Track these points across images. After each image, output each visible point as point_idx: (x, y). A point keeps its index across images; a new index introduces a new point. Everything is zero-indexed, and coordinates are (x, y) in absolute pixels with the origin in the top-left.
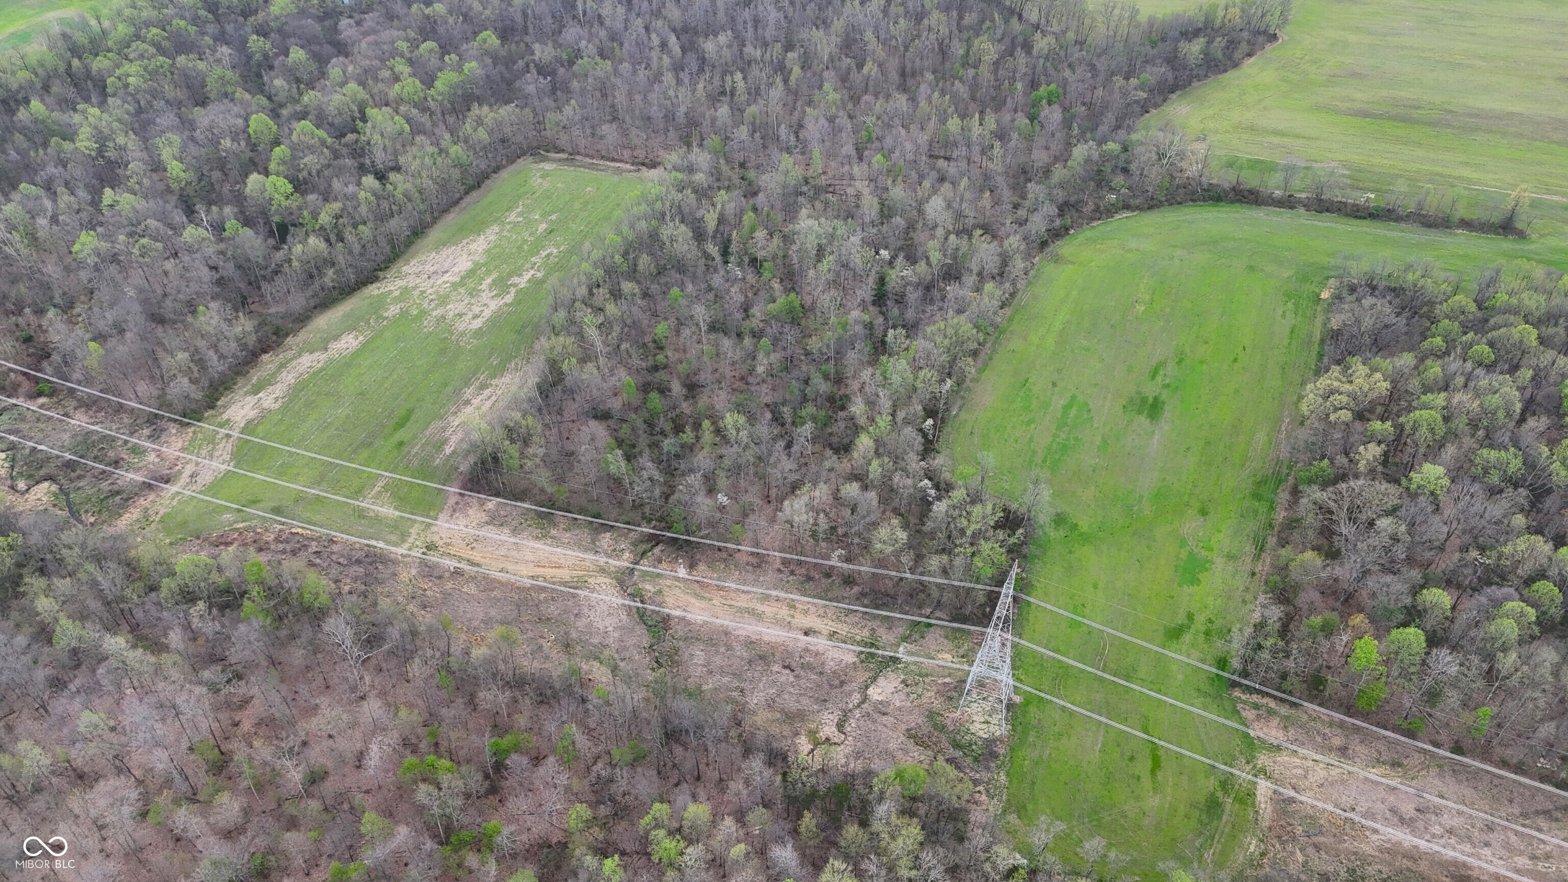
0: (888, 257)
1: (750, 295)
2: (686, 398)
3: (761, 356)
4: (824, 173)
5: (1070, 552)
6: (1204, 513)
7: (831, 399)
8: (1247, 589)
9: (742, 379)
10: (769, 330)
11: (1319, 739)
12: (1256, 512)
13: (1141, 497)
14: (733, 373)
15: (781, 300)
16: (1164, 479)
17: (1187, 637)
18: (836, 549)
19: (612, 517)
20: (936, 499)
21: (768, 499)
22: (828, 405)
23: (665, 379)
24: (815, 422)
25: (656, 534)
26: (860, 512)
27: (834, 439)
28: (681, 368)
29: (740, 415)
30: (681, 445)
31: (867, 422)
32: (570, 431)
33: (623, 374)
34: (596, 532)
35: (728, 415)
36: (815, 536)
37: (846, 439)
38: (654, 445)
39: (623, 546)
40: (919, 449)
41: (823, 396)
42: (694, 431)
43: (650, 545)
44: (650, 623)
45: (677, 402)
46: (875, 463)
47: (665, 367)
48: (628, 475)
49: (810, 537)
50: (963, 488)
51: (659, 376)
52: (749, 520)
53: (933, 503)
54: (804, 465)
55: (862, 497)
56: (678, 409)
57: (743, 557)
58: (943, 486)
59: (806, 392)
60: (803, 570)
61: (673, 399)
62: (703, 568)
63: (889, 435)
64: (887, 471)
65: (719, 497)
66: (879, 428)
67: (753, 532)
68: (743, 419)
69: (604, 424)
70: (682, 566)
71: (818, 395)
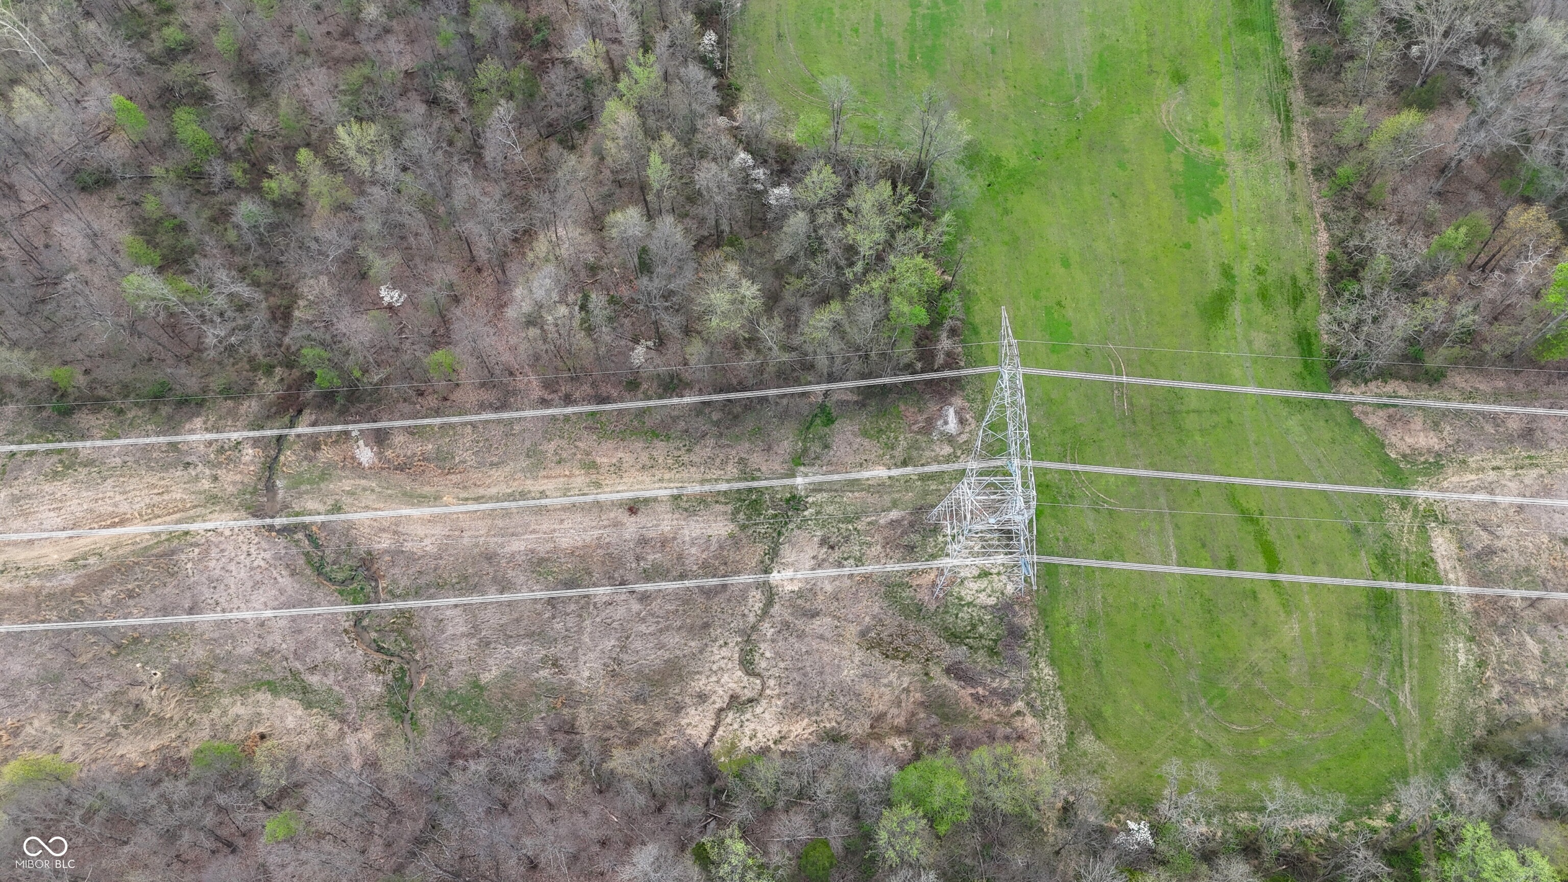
2: (252, 102)
5: (1006, 212)
6: (1179, 78)
7: (520, 34)
8: (1293, 197)
9: (346, 34)
11: (1489, 429)
12: (1254, 53)
13: (1079, 77)
14: (324, 28)
16: (1103, 36)
17: (1236, 311)
18: (636, 341)
19: (192, 384)
20: (768, 184)
21: (474, 265)
22: (519, 46)
23: (198, 70)
24: (511, 97)
25: (290, 395)
26: (659, 269)
27: (553, 114)
28: (221, 42)
29: (364, 123)
30: (275, 204)
31: (603, 66)
32: (46, 230)
33: (101, 92)
34: (172, 425)
35: (340, 131)
36: (590, 330)
37: (573, 106)
38: (222, 216)
39: (235, 436)
40: (719, 101)
41: (504, 32)
42: (289, 169)
43: (286, 419)
44: (340, 576)
45: (237, 116)
46: (655, 159)
47: (188, 48)
48: (186, 305)
49: (583, 333)
50: (822, 162)
51: (180, 71)
52: (455, 326)
53: (766, 191)
54: (525, 203)
55: (654, 233)
56: (244, 128)
57: (468, 395)
58: (772, 153)
59: (471, 31)
60: (587, 389)
61: (224, 111)
62: (401, 438)
63: (656, 89)
64: (675, 161)
65: (383, 293)
66: (636, 82)
67: (472, 355)
68: (372, 130)
69: (111, 197)
70: (361, 442)
71: (496, 34)
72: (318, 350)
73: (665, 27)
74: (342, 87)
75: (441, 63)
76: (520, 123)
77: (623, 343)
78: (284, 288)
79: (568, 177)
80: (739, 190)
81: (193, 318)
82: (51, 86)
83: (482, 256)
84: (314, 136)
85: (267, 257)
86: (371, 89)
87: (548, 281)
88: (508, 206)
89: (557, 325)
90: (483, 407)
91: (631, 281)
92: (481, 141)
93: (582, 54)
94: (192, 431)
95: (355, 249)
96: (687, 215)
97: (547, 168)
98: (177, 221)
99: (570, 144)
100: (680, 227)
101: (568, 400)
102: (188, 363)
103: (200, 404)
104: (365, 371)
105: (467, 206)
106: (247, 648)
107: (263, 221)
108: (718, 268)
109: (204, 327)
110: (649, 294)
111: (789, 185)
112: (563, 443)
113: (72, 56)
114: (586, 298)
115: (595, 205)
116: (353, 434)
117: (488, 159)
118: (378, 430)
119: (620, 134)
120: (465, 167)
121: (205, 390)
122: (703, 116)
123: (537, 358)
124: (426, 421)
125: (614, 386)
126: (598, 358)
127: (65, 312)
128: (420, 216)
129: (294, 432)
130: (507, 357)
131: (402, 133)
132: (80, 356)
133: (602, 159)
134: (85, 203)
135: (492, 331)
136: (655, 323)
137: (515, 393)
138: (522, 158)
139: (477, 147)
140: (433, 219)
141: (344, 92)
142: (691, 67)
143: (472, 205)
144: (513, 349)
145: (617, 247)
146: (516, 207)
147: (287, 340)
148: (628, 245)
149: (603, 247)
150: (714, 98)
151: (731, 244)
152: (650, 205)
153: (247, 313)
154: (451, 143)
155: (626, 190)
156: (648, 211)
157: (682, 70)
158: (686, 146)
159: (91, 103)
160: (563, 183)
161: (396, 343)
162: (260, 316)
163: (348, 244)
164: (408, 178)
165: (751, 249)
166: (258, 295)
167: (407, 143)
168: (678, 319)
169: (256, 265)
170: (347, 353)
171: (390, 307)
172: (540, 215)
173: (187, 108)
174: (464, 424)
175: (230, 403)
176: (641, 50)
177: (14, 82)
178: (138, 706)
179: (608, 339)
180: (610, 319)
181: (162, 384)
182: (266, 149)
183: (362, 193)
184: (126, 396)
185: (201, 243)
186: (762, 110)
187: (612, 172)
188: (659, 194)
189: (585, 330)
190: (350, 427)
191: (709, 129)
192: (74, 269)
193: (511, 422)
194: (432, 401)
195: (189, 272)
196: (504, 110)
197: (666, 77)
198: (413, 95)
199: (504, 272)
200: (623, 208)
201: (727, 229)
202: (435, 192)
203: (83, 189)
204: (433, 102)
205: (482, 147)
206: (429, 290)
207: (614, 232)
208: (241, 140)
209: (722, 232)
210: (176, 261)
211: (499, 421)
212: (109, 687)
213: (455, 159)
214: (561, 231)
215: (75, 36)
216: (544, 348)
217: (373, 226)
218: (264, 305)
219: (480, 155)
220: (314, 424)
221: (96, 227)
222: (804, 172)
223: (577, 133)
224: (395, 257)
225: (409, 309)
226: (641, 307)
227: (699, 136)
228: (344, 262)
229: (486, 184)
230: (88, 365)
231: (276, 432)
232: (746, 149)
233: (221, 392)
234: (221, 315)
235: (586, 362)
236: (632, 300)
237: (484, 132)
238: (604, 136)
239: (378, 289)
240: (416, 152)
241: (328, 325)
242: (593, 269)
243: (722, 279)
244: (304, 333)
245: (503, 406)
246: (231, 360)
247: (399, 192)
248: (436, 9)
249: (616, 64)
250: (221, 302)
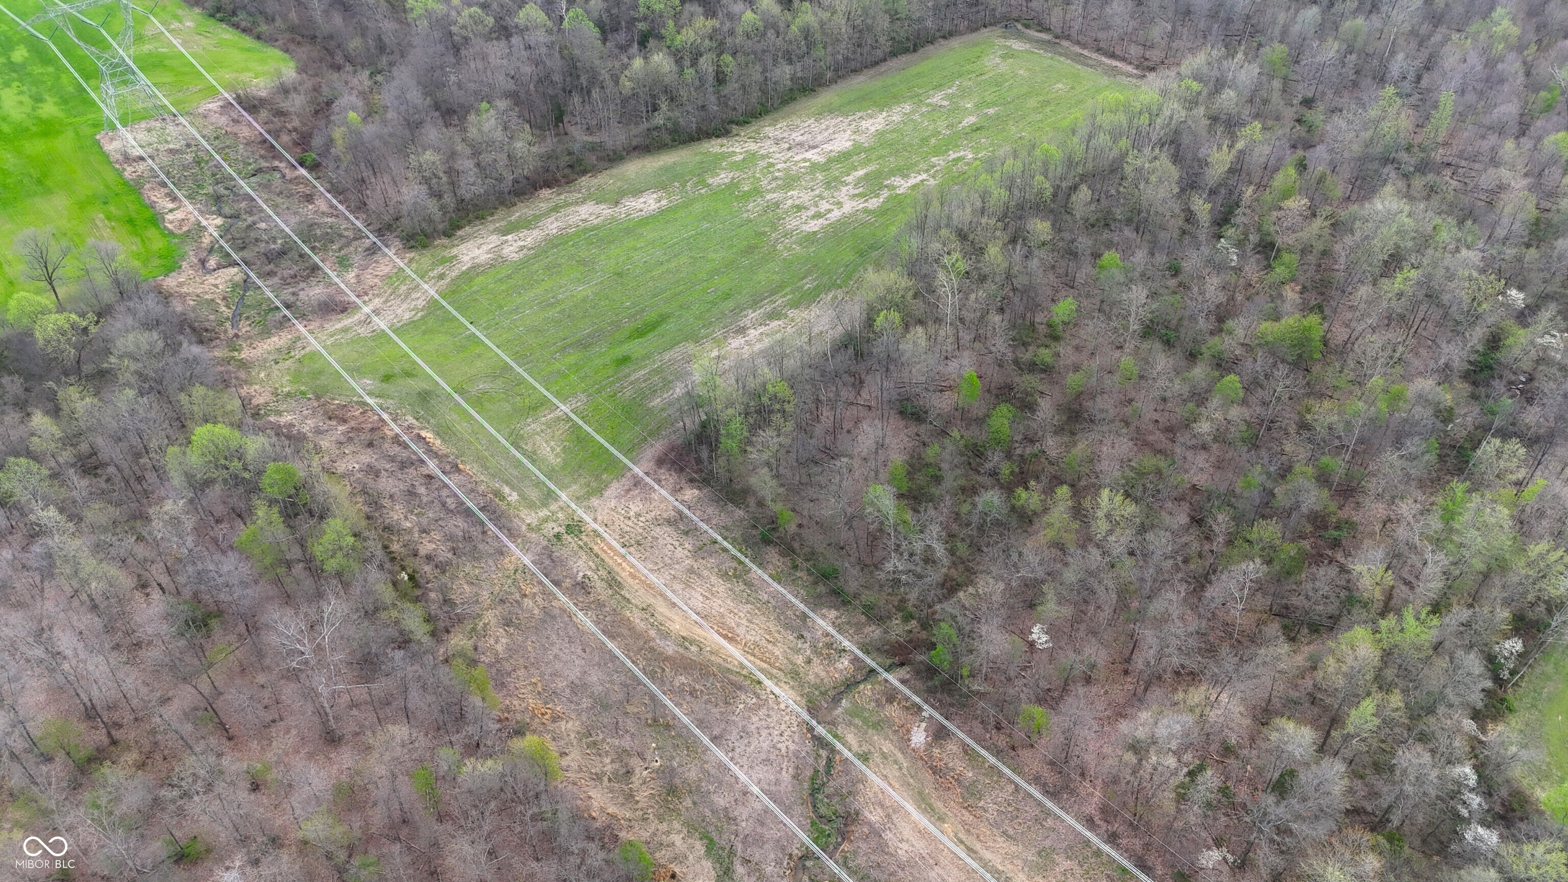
0: (1521, 304)
1: (1239, 298)
2: (1059, 431)
3: (1215, 402)
4: (1446, 144)
9: (1170, 430)
10: (1249, 364)
14: (1156, 416)
15: (1290, 321)
18: (1218, 843)
19: (852, 586)
20: (1477, 816)
21: (1126, 666)
22: (1309, 529)
23: (1040, 388)
24: (1269, 562)
25: (906, 647)
26: (1294, 801)
27: (1295, 601)
28: (1073, 380)
29: (1128, 500)
30: (1013, 508)
31: (1378, 595)
32: (858, 421)
33: (965, 362)
34: (815, 602)
35: (1105, 493)
36: (1181, 798)
37: (1321, 608)
38: (971, 491)
39: (846, 644)
40: (1480, 705)
41: (1304, 509)
42: (1044, 492)
43: (889, 662)
44: (823, 810)
45: (1040, 433)
46: (1368, 706)
47: (1047, 370)
48: (896, 530)
49: (1174, 795)
50: (1559, 844)
51: (1030, 381)
52: (1069, 700)
53: (1468, 822)
54: (1211, 651)
55: (1314, 767)
56: (1037, 444)
57: (1033, 761)
58: (1504, 792)
59: (1276, 491)
60: (1137, 844)
61: (1034, 425)
62: (955, 748)
63: (1419, 649)
64: (1387, 723)
65: (1036, 629)
66: (1402, 631)
67: (1063, 733)
68: (1131, 508)
69: (913, 429)
70: (924, 725)
71: (1297, 506)
72: (953, 632)
73: (1471, 606)
74: (1132, 464)
75: (1229, 499)
76: (1259, 587)
77: (1204, 834)
78: (968, 569)
79: (1268, 659)
80: (1438, 797)
81: (891, 543)
82: (939, 338)
83: (1139, 662)
84: (1083, 483)
85: (976, 540)
86: (1155, 480)
87: (1178, 727)
88: (1193, 642)
89: (1155, 769)
90: (1036, 780)
91: (1256, 789)
92: (1213, 578)
93: (1365, 573)
94: (824, 617)
95: (1043, 582)
96: (1362, 777)
97: (1255, 639)
98: (938, 473)
99: (1292, 635)
100: (1346, 781)
101: (1112, 838)
102: (862, 570)
103: (845, 603)
104: (972, 675)
105: (1159, 617)
106: (721, 801)
107: (995, 514)
108: (1357, 849)
109: (893, 554)
110: (1265, 814)
111: (1501, 836)
112: (1078, 871)
113: (969, 328)
114: (1201, 768)
115: (1274, 700)
116: (924, 714)
117: (1208, 594)
118: (943, 727)
119: (1350, 660)
120: (1183, 588)
121: (856, 596)
122: (1451, 706)
123: (1116, 781)
124: (984, 752)
125: (1164, 864)
126: (1169, 828)
127: (822, 479)
128: (1114, 596)
129: (885, 675)
130: (1090, 759)
131: (1152, 526)
132: (806, 513)
133: (1314, 668)
134: (895, 421)
135: (1096, 728)
136: (1251, 844)
137: (1072, 792)
138: (1237, 613)
139: (1206, 579)
140: (1122, 605)
141: (1132, 469)
142: (1472, 656)
143: (1164, 619)
144: (1101, 756)
145: (1267, 751)
146: (1200, 649)
147: (938, 607)
148: (1279, 757)
149: (1253, 740)
150: (1476, 698)
151: (1390, 839)
152: (1330, 740)
153: (929, 567)
154: (1186, 561)
155: (1316, 710)
156: (1324, 743)
157: (1460, 653)
158: (1411, 718)
159: (953, 365)
160: (1259, 660)
161: (1012, 674)
162: (934, 576)
163: (1040, 574)
164: (1129, 562)
165: (1408, 861)
166: (946, 562)
167: (1150, 536)
168: (1277, 861)
169: (963, 540)
170: (971, 651)
171: (1032, 644)
172: (1216, 670)
173: (1011, 408)
174: (1011, 781)
175: (863, 618)
176: (1429, 608)
177: (920, 322)
178: (629, 773)
179: (1192, 819)
180: (1209, 805)
181: (835, 570)
182: (1040, 468)
183: (1083, 547)
184: (807, 560)
185: (941, 498)
186: (1525, 746)
187: (1315, 685)
188: (1347, 738)
189: (1178, 794)
190: (926, 707)
191: (1449, 722)
192: (851, 457)
193: (1048, 813)
194: (1002, 741)
195: (916, 511)
196: (1254, 568)
197: (1437, 647)
198: (1185, 506)
199: (1146, 690)
200: (1300, 722)
201: (1396, 823)
202: (1141, 588)
203: (901, 413)
204: (1197, 521)
205: (1210, 582)
206: (1072, 656)
207: (1274, 736)
208: (1028, 450)
209: (1388, 821)
210: (915, 498)
211: (1040, 804)
212: (626, 743)
213: (1180, 575)
214: (1224, 697)
215: (982, 317)
216: (1128, 777)
217: (1070, 576)
218: (944, 570)
219: (1203, 587)
220: (903, 682)
221: (887, 441)
222: (1529, 838)
223: (1306, 631)
224: (1067, 611)
225: (1045, 657)
226: (1248, 819)
227: (1432, 720)
228: (1026, 585)
229: (1189, 612)
230: (805, 522)
231: (873, 665)
232: (1475, 767)
233: (864, 606)
234: (911, 555)
235: (1155, 822)
236: (1244, 806)
237: (1222, 572)
238: (1332, 651)
239: (1034, 624)
240: (1151, 548)
241: (976, 620)
242: (1227, 750)
243: (1354, 863)
244: (954, 612)
245: (1053, 795)
246: (890, 590)
247: (1113, 566)
248: (1258, 457)
249: (1393, 602)
250: (918, 546)
